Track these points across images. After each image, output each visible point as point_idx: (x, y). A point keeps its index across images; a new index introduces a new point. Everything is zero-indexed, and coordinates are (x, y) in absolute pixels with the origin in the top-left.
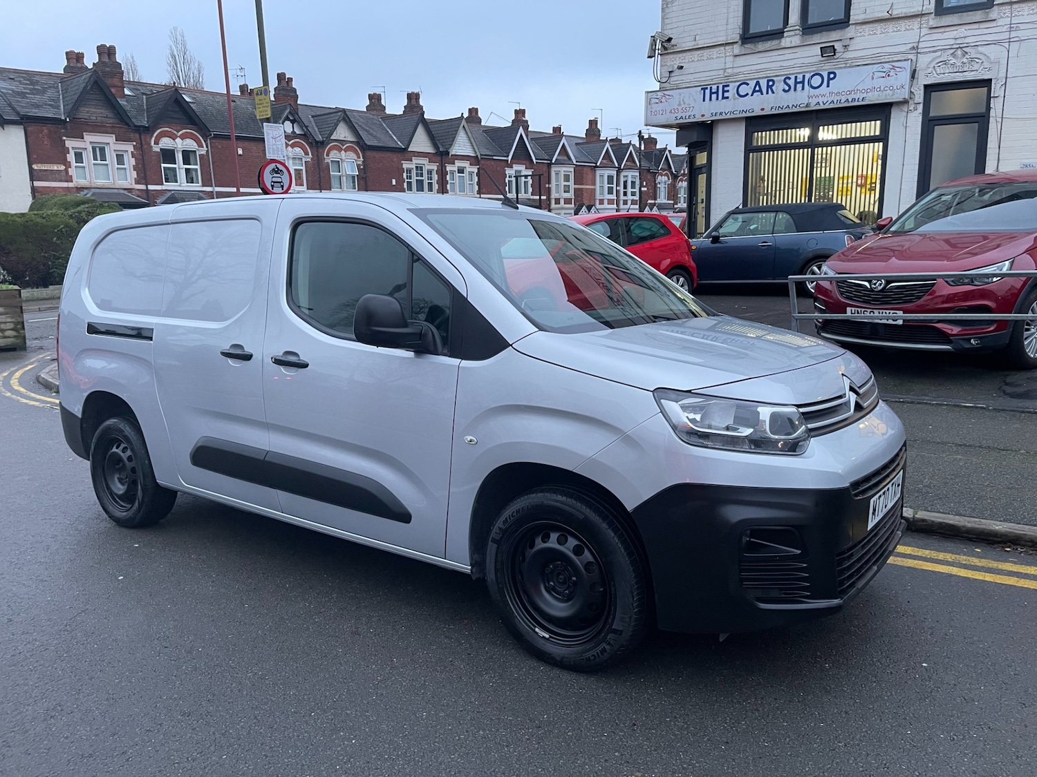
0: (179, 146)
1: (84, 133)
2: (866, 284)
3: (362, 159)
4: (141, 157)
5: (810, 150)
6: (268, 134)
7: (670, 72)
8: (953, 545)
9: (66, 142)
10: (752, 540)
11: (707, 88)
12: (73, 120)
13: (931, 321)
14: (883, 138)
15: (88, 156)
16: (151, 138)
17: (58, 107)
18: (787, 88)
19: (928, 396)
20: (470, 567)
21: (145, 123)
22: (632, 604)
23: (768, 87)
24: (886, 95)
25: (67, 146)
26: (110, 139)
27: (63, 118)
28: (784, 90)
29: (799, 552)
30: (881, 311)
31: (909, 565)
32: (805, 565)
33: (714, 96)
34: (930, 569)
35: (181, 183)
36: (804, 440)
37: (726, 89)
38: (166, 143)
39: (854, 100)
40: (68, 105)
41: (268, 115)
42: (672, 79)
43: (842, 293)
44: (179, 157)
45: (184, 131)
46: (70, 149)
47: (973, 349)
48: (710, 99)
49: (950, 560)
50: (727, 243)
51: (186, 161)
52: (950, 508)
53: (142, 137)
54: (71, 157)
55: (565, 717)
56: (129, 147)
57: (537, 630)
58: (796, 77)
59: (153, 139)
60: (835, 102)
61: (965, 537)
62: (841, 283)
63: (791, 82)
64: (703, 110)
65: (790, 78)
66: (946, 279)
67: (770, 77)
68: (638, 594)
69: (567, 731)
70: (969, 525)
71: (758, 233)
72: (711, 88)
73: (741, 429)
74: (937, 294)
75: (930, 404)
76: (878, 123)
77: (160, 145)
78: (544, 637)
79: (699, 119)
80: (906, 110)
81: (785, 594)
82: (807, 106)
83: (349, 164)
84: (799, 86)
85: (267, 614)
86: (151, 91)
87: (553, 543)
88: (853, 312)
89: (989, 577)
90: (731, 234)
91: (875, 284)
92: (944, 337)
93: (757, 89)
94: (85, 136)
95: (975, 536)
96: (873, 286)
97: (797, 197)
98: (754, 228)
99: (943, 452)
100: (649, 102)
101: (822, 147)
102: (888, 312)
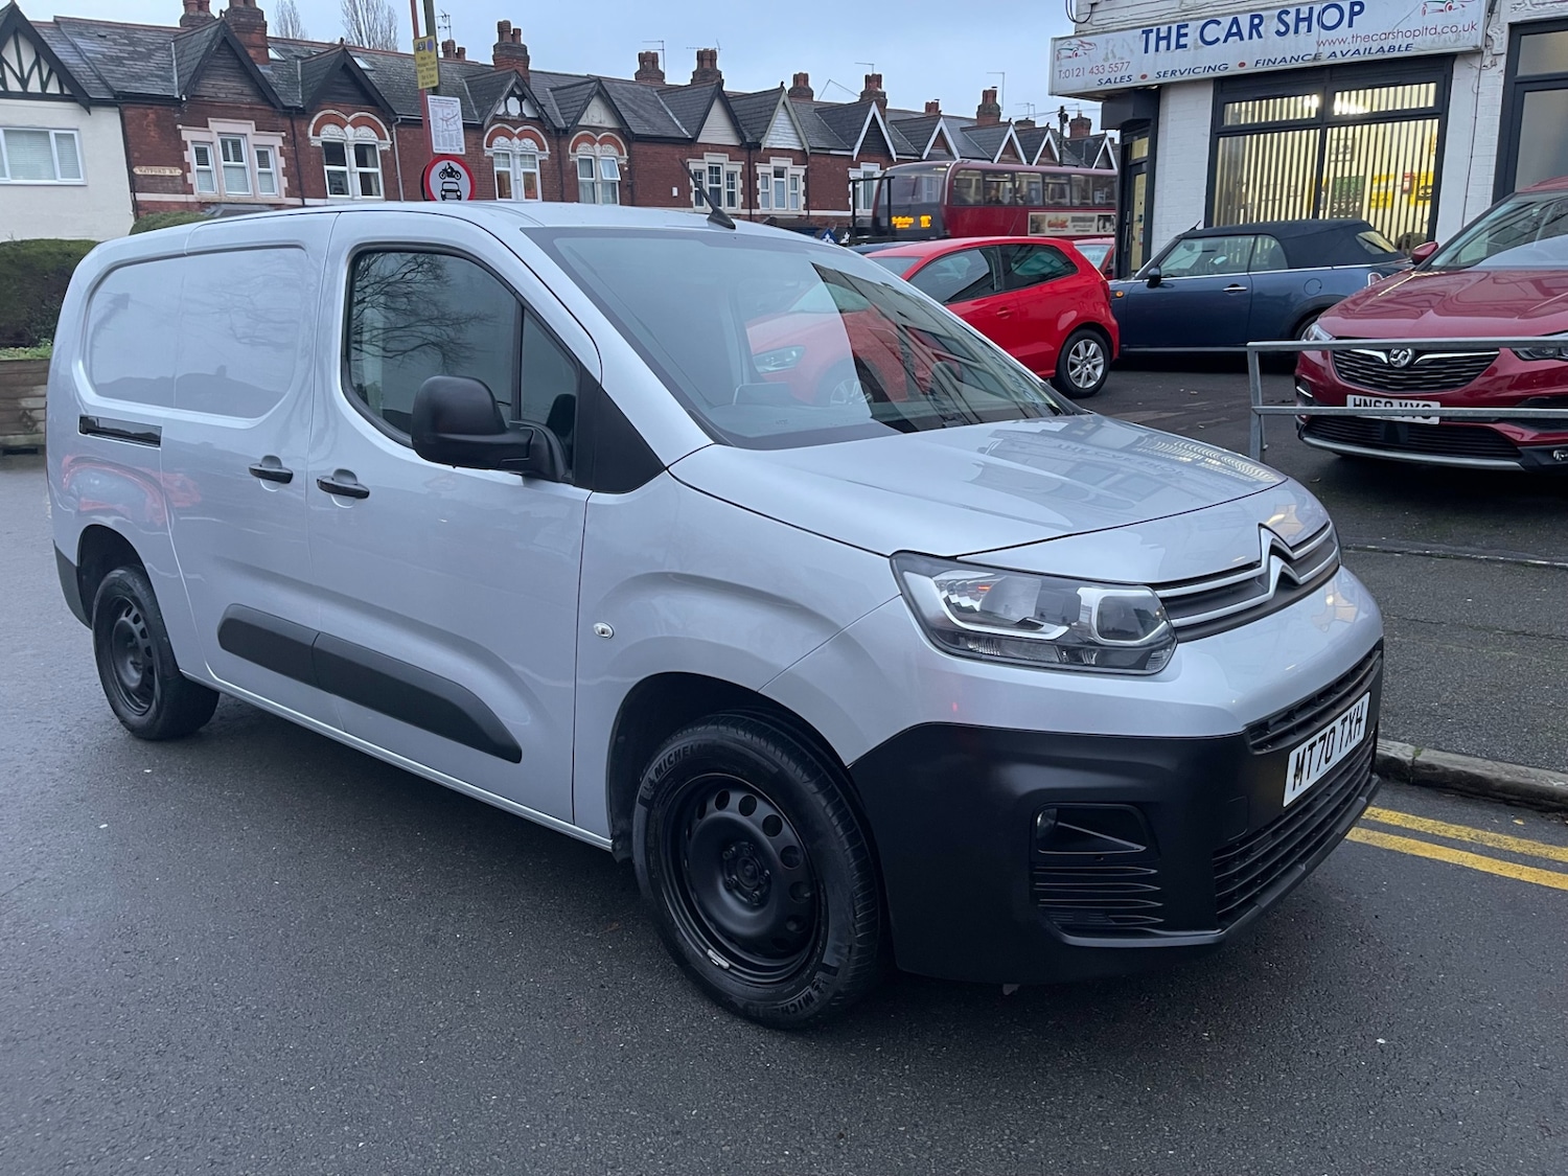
0: (351, 138)
1: (209, 119)
2: (1382, 356)
3: (626, 156)
4: (293, 156)
5: (1318, 131)
6: (435, 112)
7: (1093, 5)
8: (1477, 810)
9: (183, 132)
10: (1060, 824)
11: (1151, 31)
12: (193, 98)
13: (1487, 420)
14: (1439, 111)
15: (215, 154)
16: (308, 126)
17: (170, 80)
18: (1283, 29)
19: (1474, 546)
20: (611, 841)
21: (299, 103)
22: (854, 925)
23: (1253, 27)
24: (1445, 41)
25: (183, 139)
26: (247, 128)
27: (177, 96)
28: (1278, 33)
29: (1143, 848)
30: (1404, 402)
31: (1392, 848)
32: (1154, 871)
33: (1163, 44)
34: (1428, 855)
35: (353, 196)
36: (1164, 648)
37: (1183, 31)
38: (330, 133)
39: (1392, 48)
40: (183, 75)
41: (434, 82)
42: (1096, 16)
43: (1340, 371)
44: (351, 155)
45: (357, 114)
46: (189, 143)
47: (1557, 468)
48: (1157, 50)
49: (1467, 839)
50: (1173, 286)
51: (361, 162)
52: (1479, 745)
53: (296, 125)
54: (190, 156)
55: (727, 1115)
56: (276, 141)
57: (710, 953)
58: (1298, 11)
59: (312, 127)
60: (1362, 52)
61: (1500, 798)
62: (1342, 356)
63: (1290, 19)
64: (1143, 67)
65: (1287, 13)
66: (1515, 349)
67: (1256, 10)
68: (864, 908)
69: (723, 1143)
70: (1507, 778)
71: (1226, 270)
72: (1158, 29)
73: (1046, 627)
74: (1498, 374)
75: (1475, 559)
76: (1432, 86)
77: (322, 137)
78: (720, 966)
79: (1137, 82)
80: (1479, 66)
81: (1115, 920)
82: (1315, 59)
83: (606, 163)
84: (1303, 26)
85: (303, 900)
86: (310, 52)
87: (732, 812)
88: (1358, 403)
89: (1528, 874)
90: (1182, 272)
91: (1396, 356)
92: (1507, 447)
93: (1235, 32)
94: (210, 124)
95: (1516, 797)
96: (1393, 359)
97: (1296, 210)
98: (1222, 262)
99: (1485, 644)
100: (1057, 56)
101: (1339, 127)
102: (1415, 403)
